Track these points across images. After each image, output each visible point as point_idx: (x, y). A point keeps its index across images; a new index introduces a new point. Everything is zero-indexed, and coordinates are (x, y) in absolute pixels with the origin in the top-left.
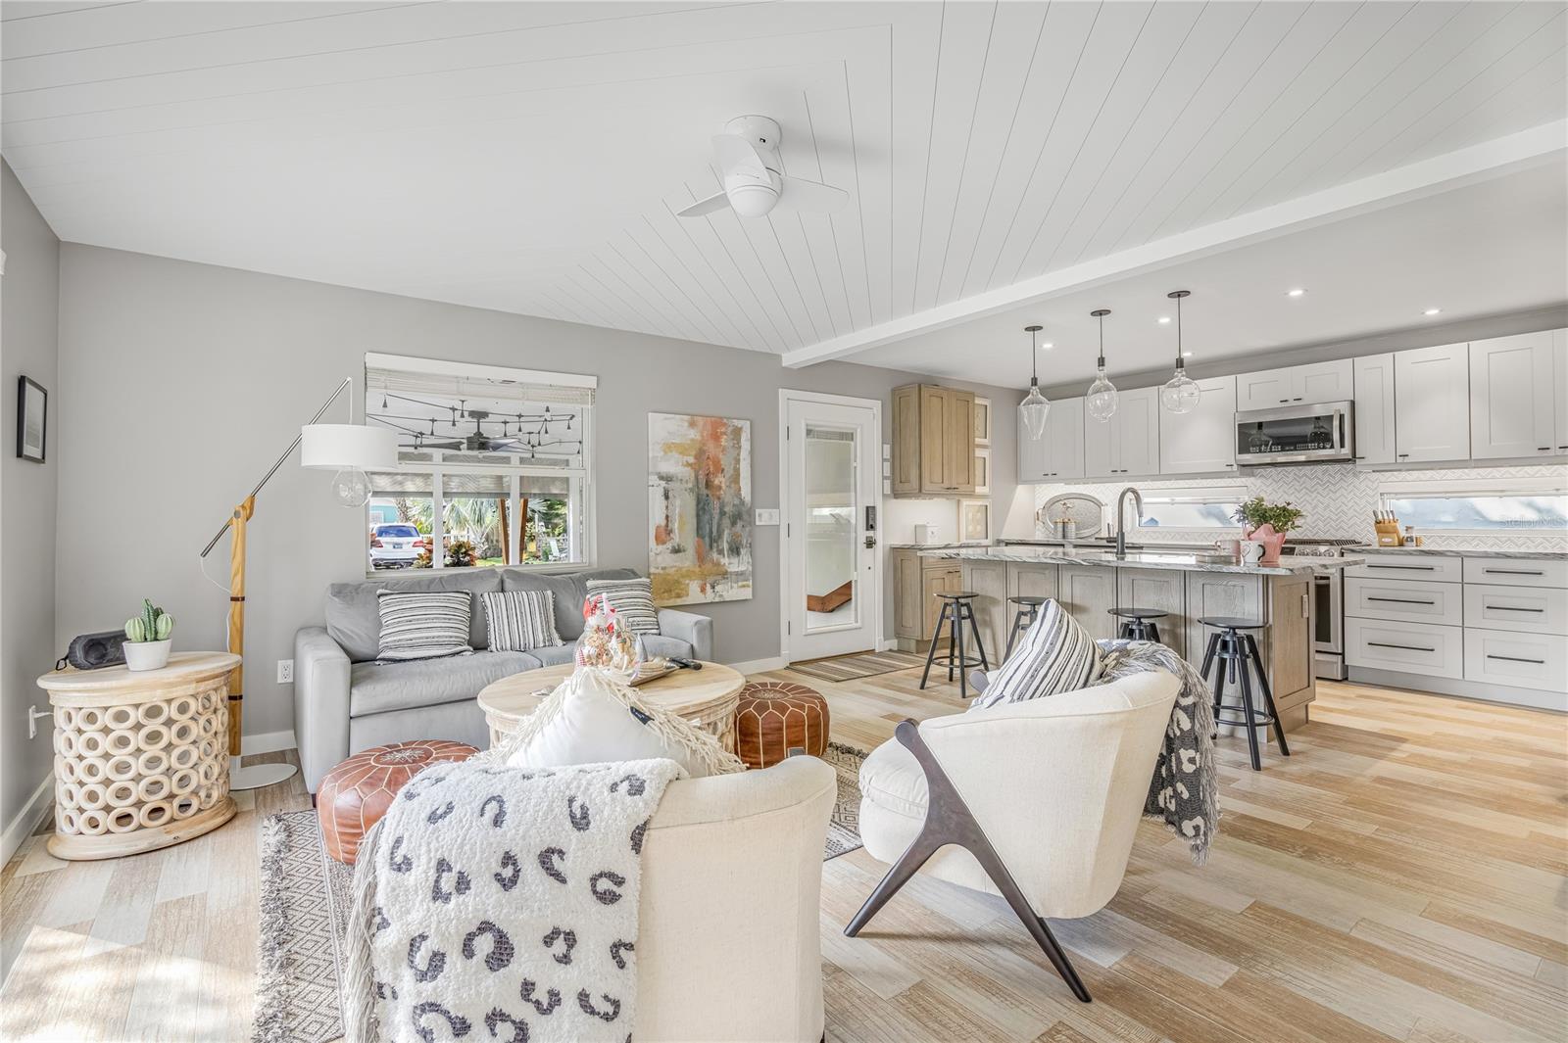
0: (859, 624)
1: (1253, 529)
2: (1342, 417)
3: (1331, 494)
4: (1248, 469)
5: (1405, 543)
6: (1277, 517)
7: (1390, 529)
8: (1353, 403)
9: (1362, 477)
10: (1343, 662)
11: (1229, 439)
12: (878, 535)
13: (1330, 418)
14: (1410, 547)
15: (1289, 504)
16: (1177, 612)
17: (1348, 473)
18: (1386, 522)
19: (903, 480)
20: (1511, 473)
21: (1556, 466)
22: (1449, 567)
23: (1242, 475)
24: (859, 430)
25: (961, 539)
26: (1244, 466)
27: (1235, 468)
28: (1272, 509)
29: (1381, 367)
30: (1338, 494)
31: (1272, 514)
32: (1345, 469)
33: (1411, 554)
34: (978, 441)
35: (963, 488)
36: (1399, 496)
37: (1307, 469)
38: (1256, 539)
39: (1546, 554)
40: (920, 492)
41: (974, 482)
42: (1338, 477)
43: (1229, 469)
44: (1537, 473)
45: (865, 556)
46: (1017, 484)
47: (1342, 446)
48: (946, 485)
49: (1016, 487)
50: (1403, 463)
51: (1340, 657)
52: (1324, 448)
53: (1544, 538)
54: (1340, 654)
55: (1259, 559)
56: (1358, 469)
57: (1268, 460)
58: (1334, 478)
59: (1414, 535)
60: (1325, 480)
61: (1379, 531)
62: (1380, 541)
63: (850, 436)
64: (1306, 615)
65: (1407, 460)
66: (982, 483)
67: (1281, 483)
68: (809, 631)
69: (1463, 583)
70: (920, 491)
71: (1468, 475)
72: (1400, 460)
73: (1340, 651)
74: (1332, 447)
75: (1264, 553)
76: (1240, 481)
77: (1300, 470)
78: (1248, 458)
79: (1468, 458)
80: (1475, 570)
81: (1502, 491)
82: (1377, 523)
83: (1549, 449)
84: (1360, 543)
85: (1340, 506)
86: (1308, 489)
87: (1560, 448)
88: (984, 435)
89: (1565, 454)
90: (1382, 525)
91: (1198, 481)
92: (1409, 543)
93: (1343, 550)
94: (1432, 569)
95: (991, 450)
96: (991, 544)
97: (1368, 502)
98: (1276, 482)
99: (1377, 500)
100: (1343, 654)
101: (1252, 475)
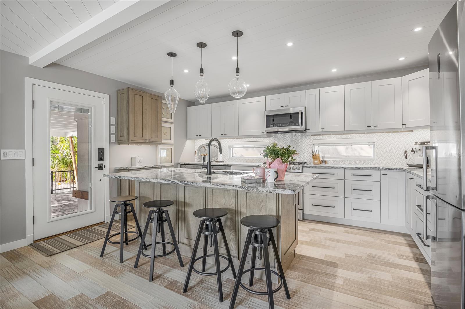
0: (93, 210)
1: (272, 161)
2: (302, 113)
3: (297, 144)
4: (269, 134)
6: (284, 154)
7: (318, 158)
8: (306, 108)
9: (308, 137)
10: (303, 212)
11: (262, 122)
12: (107, 162)
13: (298, 113)
14: (323, 165)
15: (289, 147)
16: (234, 208)
19: (121, 135)
20: (355, 137)
21: (369, 134)
22: (339, 173)
23: (268, 136)
24: (92, 108)
25: (158, 163)
26: (268, 132)
27: (265, 133)
28: (281, 150)
29: (315, 94)
30: (299, 144)
31: (281, 152)
32: (302, 135)
33: (327, 168)
34: (163, 119)
35: (154, 140)
36: (319, 145)
37: (289, 135)
38: (274, 168)
39: (373, 168)
40: (129, 142)
41: (161, 137)
42: (299, 137)
43: (263, 134)
44: (363, 136)
45: (97, 175)
46: (187, 139)
47: (302, 125)
48: (144, 138)
49: (186, 141)
50: (322, 132)
51: (302, 210)
52: (296, 125)
53: (370, 161)
54: (302, 209)
55: (275, 180)
56: (307, 134)
57: (276, 130)
59: (325, 160)
60: (295, 138)
61: (314, 158)
62: (314, 162)
63: (88, 111)
64: (294, 204)
65: (324, 130)
66: (169, 138)
67: (280, 140)
68: (52, 219)
69: (344, 180)
70: (128, 140)
71: (342, 137)
72: (321, 130)
73: (302, 208)
74: (299, 125)
75: (277, 176)
76: (266, 139)
77: (287, 135)
78: (270, 129)
79: (344, 130)
80: (349, 174)
81: (352, 143)
82: (313, 155)
83: (370, 126)
84: (307, 163)
85: (300, 149)
86: (289, 142)
87: (374, 126)
88: (170, 118)
89: (375, 129)
90: (315, 156)
91: (253, 139)
92: (323, 163)
93: (303, 167)
94: (334, 174)
95: (173, 125)
96: (174, 165)
97: (309, 147)
98: (279, 139)
99: (312, 147)
100: (303, 209)
101: (271, 136)
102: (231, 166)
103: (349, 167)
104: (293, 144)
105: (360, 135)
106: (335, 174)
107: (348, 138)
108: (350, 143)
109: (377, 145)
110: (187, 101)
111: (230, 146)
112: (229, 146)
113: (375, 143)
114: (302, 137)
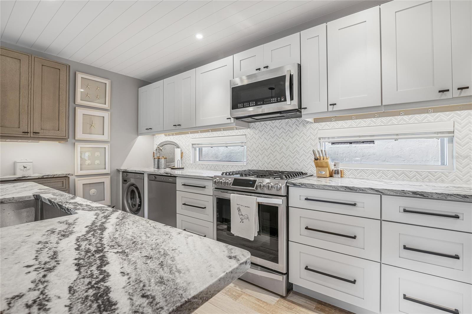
2: (291, 77)
3: (290, 139)
5: (334, 175)
7: (324, 165)
8: (300, 66)
9: (308, 126)
10: (287, 279)
13: (284, 77)
17: (300, 124)
18: (322, 158)
22: (369, 204)
25: (76, 170)
26: (236, 118)
27: (232, 119)
29: (318, 37)
30: (294, 139)
32: (298, 121)
33: (338, 190)
43: (229, 121)
46: (137, 135)
47: (292, 98)
50: (332, 112)
51: (285, 276)
53: (442, 173)
54: (285, 274)
56: (303, 118)
58: (291, 127)
59: (339, 169)
61: (317, 166)
65: (336, 108)
66: (101, 132)
67: (263, 132)
69: (381, 220)
72: (331, 108)
73: (285, 272)
74: (285, 100)
76: (242, 132)
77: (273, 123)
79: (380, 105)
81: (397, 135)
82: (316, 159)
83: (448, 90)
84: (306, 174)
85: (295, 148)
86: (277, 136)
87: (459, 89)
88: (104, 102)
89: (462, 95)
90: (318, 161)
91: (222, 132)
92: (336, 175)
93: (288, 184)
94: (355, 205)
95: (110, 112)
96: (109, 172)
97: (311, 144)
98: (261, 132)
99: (317, 143)
100: (287, 274)
101: (249, 127)
102: (176, 177)
103: (392, 191)
104: (283, 138)
105: (417, 116)
106: (358, 204)
107: (389, 124)
108: (394, 135)
109: (458, 138)
110: (138, 79)
111: (195, 144)
112: (193, 144)
113: (453, 132)
114: (298, 126)
